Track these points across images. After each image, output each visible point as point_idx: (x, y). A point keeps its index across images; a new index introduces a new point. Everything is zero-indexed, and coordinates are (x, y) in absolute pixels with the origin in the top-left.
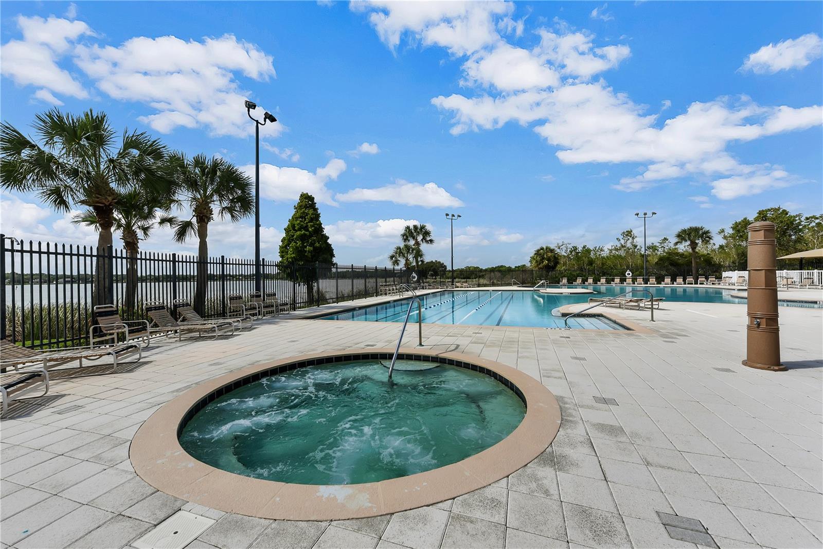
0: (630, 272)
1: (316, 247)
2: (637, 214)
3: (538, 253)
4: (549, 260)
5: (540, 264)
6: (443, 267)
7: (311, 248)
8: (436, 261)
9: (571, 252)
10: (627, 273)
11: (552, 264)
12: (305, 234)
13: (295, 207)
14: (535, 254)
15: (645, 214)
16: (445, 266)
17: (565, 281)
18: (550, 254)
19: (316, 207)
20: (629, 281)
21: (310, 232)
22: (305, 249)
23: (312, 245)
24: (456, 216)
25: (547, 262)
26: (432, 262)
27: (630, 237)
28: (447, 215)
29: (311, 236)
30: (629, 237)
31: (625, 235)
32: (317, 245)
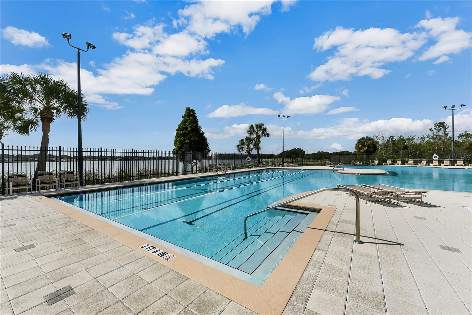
0: (437, 156)
1: (192, 140)
2: (445, 107)
3: (360, 141)
4: (369, 146)
5: (361, 149)
6: (303, 152)
7: (188, 141)
8: (298, 148)
9: (388, 140)
10: (434, 156)
11: (372, 149)
12: (185, 132)
13: (183, 116)
14: (358, 143)
15: (453, 107)
16: (304, 151)
17: (377, 162)
18: (369, 142)
19: (196, 116)
20: (436, 162)
21: (188, 131)
22: (185, 142)
23: (189, 138)
24: (286, 117)
25: (367, 148)
26: (295, 149)
27: (443, 127)
28: (279, 116)
29: (188, 134)
30: (441, 128)
31: (437, 126)
32: (192, 139)
